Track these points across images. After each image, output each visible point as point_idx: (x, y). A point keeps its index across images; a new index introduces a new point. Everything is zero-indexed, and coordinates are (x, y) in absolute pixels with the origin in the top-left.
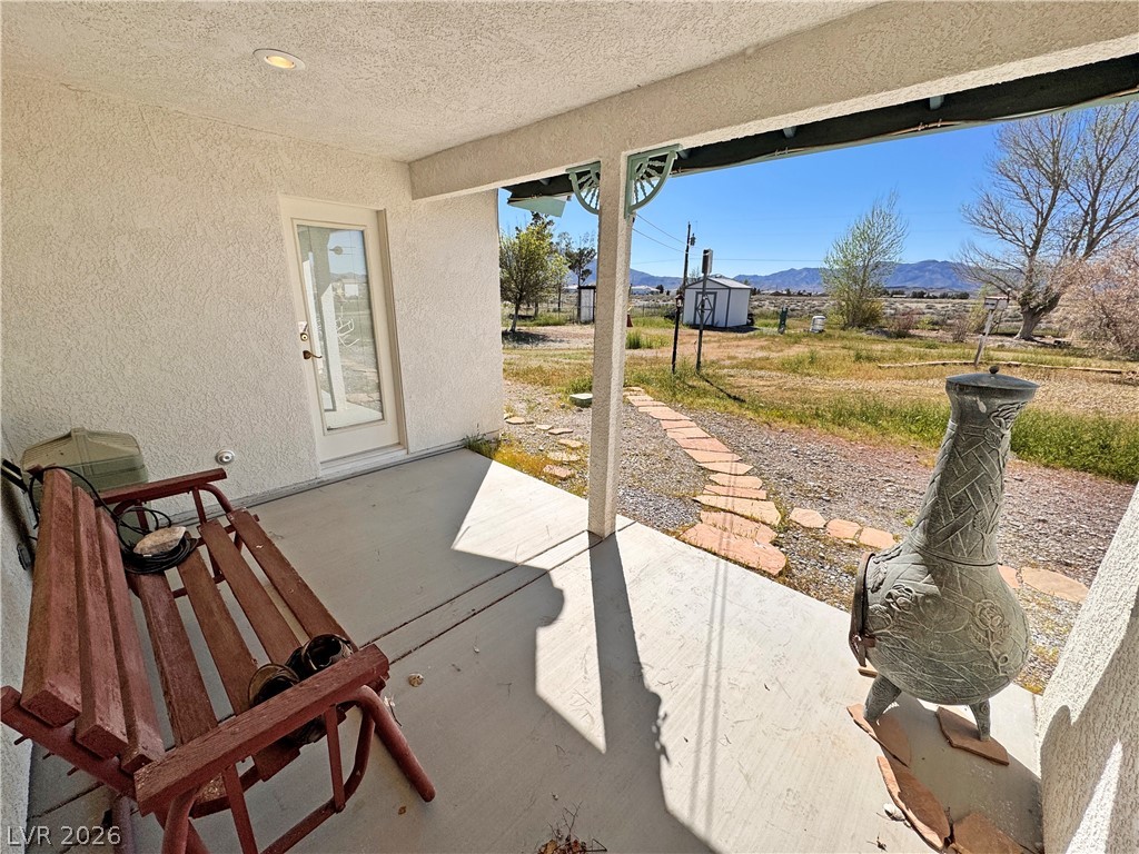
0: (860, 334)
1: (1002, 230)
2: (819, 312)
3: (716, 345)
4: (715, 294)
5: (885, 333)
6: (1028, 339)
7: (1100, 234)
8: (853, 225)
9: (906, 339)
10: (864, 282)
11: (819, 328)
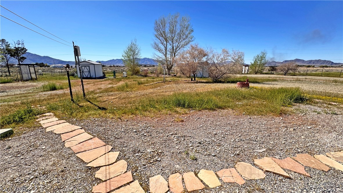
0: (136, 77)
1: (160, 50)
2: (124, 71)
3: (93, 84)
4: (89, 66)
5: (142, 76)
6: (170, 75)
7: (175, 52)
8: (127, 46)
9: (148, 77)
10: (134, 62)
11: (125, 75)
